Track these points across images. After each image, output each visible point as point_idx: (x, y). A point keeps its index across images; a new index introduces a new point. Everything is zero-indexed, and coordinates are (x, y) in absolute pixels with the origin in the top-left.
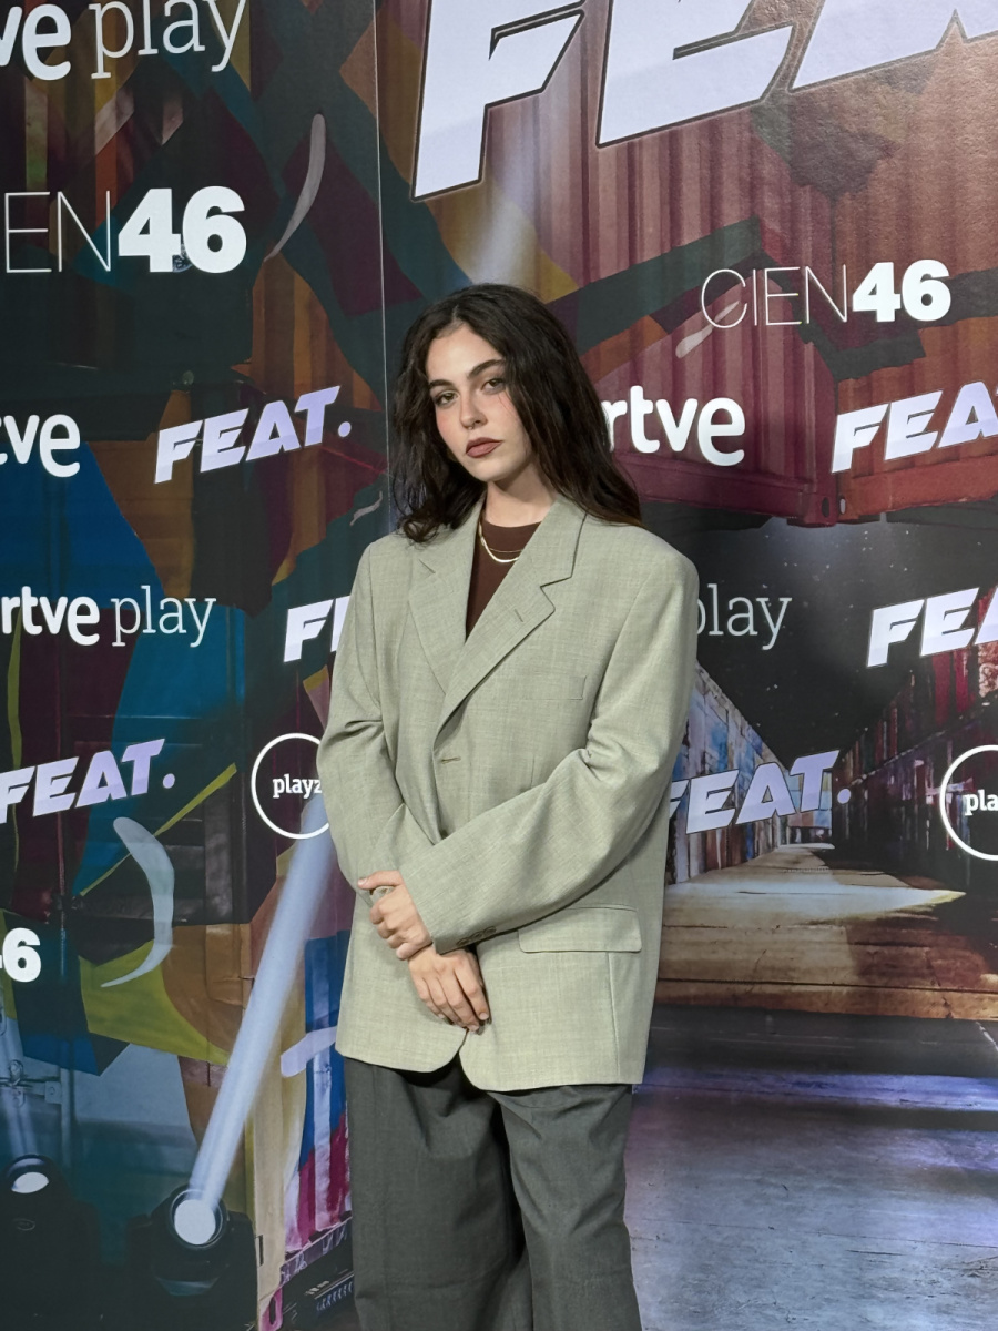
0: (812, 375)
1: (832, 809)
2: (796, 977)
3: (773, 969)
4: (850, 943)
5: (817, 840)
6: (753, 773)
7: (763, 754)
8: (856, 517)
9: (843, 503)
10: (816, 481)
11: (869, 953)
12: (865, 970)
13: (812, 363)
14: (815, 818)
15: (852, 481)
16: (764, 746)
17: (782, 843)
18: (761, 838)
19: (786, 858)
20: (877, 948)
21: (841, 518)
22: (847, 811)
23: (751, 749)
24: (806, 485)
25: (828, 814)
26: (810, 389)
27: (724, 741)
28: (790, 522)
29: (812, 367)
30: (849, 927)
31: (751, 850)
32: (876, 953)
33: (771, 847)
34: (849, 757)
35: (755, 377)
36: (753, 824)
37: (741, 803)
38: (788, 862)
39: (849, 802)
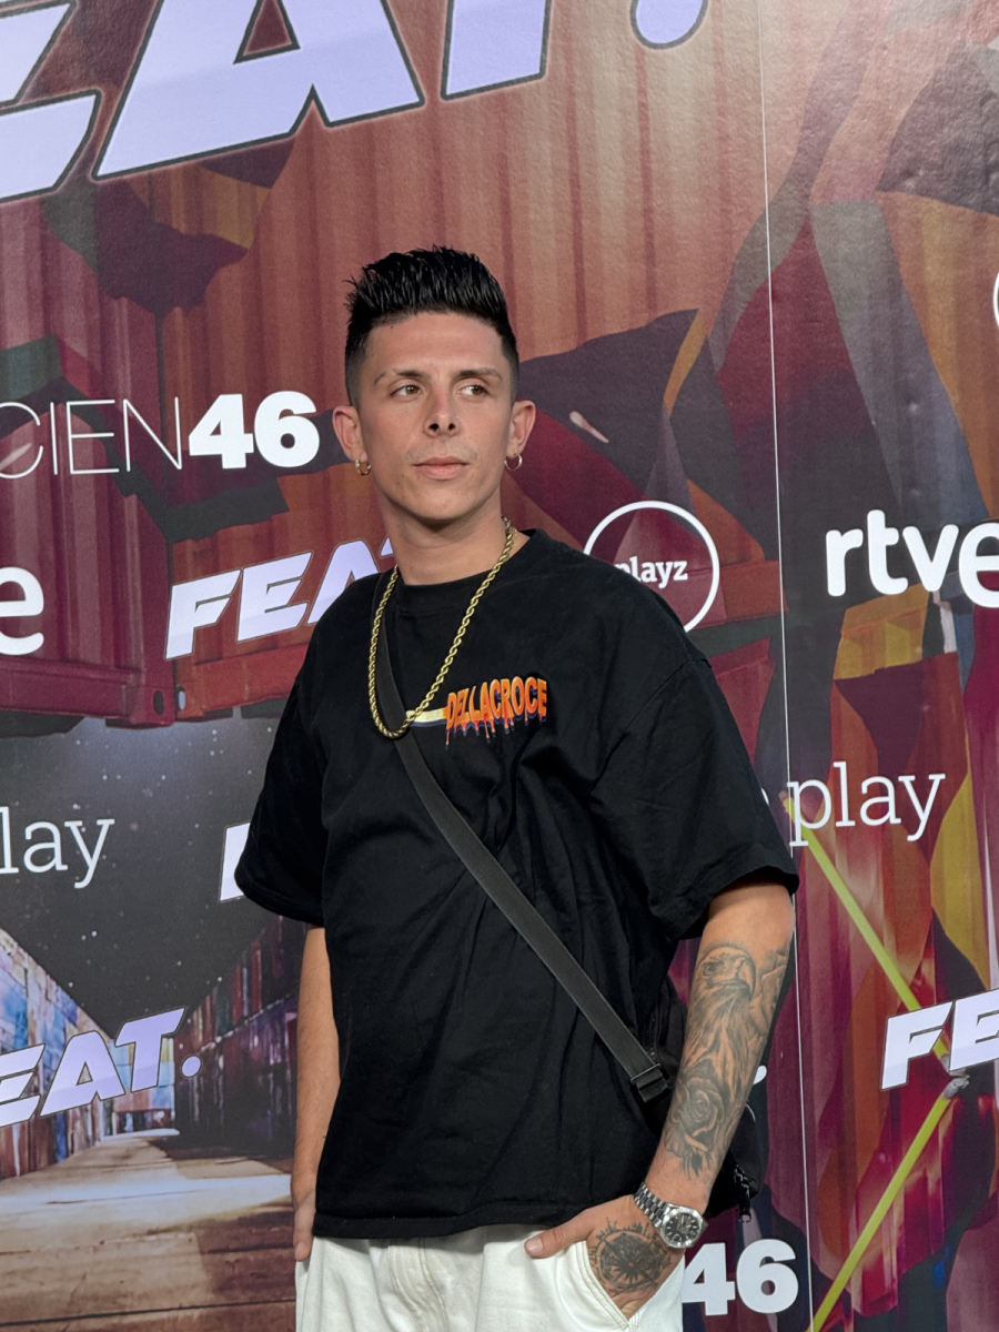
0: (136, 535)
1: (175, 1085)
2: (129, 1304)
3: (95, 1298)
4: (202, 1253)
5: (156, 1125)
6: (64, 1047)
7: (78, 1022)
8: (201, 714)
9: (182, 696)
10: (144, 670)
11: (227, 1262)
12: (223, 1286)
13: (136, 521)
14: (151, 1098)
15: (194, 668)
16: (79, 1011)
17: (106, 1134)
18: (77, 1131)
19: (112, 1152)
20: (240, 1255)
21: (180, 715)
22: (196, 1085)
23: (61, 1017)
24: (131, 676)
25: (170, 1092)
26: (133, 553)
27: (21, 1009)
28: (109, 724)
29: (136, 526)
30: (202, 1232)
31: (63, 1148)
32: (237, 1261)
33: (90, 1141)
34: (198, 1017)
35: (58, 542)
36: (65, 1113)
37: (47, 1089)
38: (115, 1157)
39: (199, 1075)
